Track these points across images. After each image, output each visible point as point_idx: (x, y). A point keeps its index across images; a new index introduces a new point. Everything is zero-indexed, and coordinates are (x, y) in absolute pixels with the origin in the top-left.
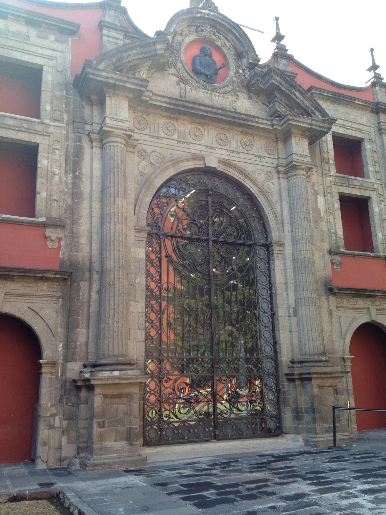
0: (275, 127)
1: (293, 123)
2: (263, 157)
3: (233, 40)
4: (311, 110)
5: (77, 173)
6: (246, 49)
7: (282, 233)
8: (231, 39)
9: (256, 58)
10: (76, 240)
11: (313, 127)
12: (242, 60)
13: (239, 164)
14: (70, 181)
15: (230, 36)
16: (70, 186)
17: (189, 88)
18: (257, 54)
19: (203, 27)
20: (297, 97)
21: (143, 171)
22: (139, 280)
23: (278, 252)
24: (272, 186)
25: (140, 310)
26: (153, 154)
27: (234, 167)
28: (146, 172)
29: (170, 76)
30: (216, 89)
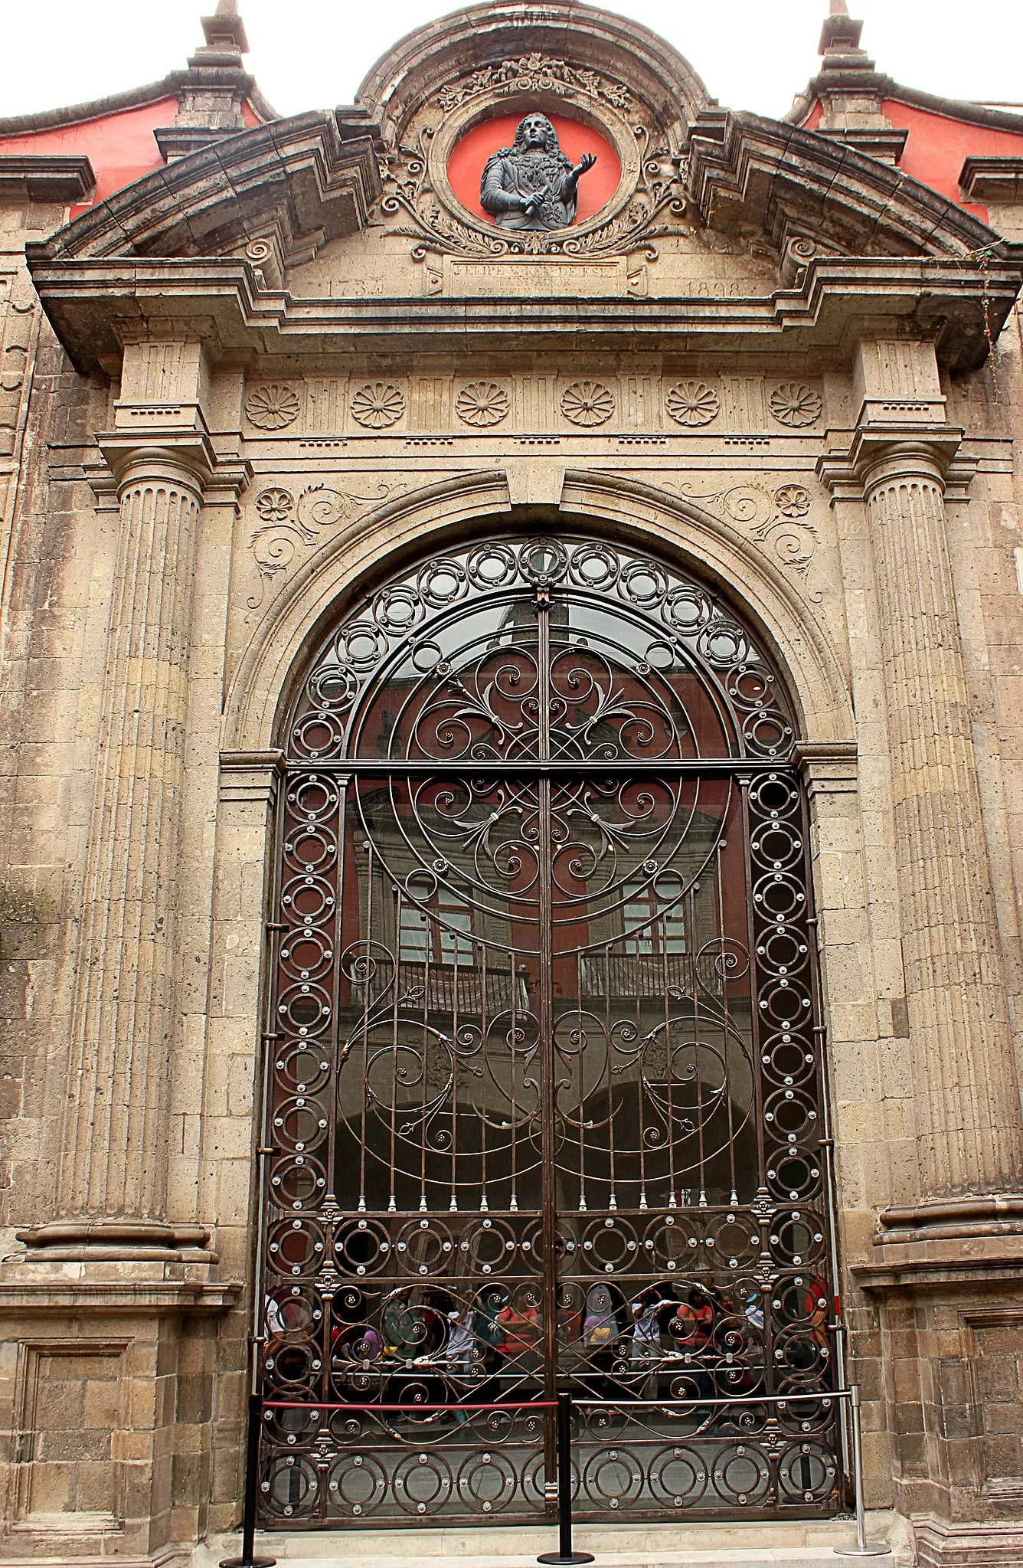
0: (786, 322)
1: (839, 290)
2: (764, 439)
3: (631, 78)
4: (924, 231)
5: (46, 606)
6: (674, 90)
7: (847, 710)
8: (625, 74)
9: (712, 110)
10: (25, 820)
11: (936, 291)
12: (669, 132)
13: (656, 480)
14: (22, 636)
15: (619, 65)
16: (22, 649)
17: (455, 263)
18: (713, 97)
19: (517, 61)
20: (860, 199)
21: (271, 561)
22: (237, 940)
23: (829, 786)
24: (804, 534)
25: (237, 1047)
26: (312, 498)
27: (631, 490)
28: (282, 561)
29: (389, 239)
30: (560, 244)
